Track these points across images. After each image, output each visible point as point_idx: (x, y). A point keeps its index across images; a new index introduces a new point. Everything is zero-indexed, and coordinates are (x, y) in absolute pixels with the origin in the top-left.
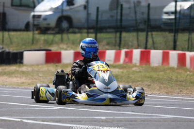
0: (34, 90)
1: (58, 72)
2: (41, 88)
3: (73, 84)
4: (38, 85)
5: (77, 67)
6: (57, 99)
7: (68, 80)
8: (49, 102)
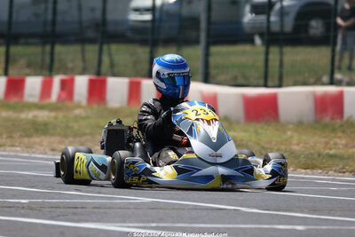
0: (62, 158)
1: (110, 124)
2: (77, 154)
3: (143, 147)
4: (71, 150)
5: (149, 114)
6: (113, 177)
7: (132, 139)
8: (93, 182)
